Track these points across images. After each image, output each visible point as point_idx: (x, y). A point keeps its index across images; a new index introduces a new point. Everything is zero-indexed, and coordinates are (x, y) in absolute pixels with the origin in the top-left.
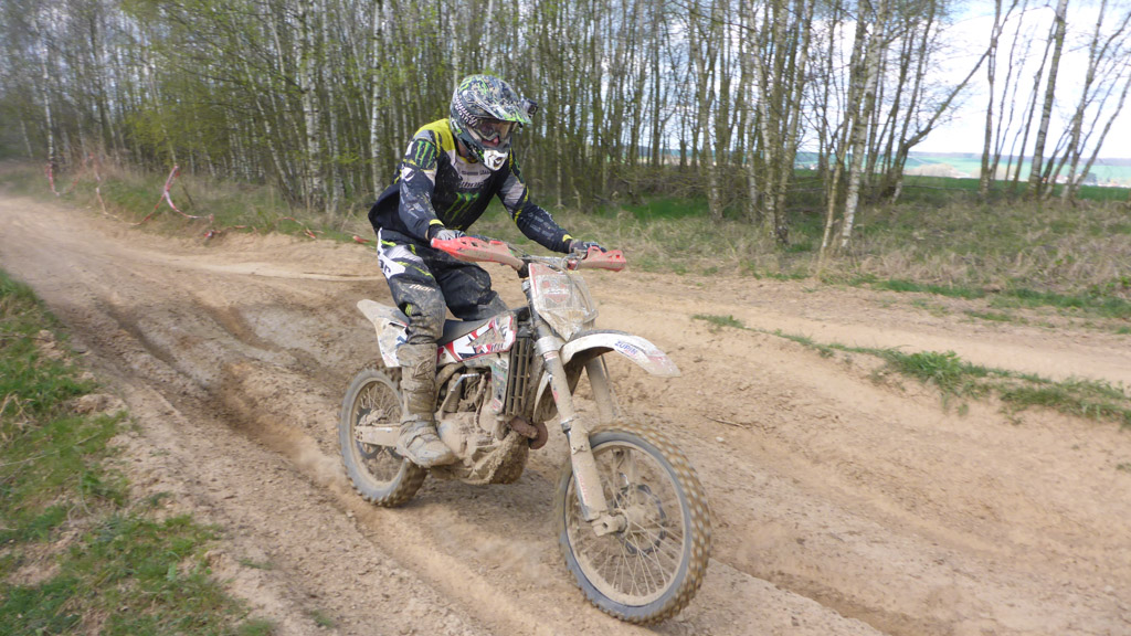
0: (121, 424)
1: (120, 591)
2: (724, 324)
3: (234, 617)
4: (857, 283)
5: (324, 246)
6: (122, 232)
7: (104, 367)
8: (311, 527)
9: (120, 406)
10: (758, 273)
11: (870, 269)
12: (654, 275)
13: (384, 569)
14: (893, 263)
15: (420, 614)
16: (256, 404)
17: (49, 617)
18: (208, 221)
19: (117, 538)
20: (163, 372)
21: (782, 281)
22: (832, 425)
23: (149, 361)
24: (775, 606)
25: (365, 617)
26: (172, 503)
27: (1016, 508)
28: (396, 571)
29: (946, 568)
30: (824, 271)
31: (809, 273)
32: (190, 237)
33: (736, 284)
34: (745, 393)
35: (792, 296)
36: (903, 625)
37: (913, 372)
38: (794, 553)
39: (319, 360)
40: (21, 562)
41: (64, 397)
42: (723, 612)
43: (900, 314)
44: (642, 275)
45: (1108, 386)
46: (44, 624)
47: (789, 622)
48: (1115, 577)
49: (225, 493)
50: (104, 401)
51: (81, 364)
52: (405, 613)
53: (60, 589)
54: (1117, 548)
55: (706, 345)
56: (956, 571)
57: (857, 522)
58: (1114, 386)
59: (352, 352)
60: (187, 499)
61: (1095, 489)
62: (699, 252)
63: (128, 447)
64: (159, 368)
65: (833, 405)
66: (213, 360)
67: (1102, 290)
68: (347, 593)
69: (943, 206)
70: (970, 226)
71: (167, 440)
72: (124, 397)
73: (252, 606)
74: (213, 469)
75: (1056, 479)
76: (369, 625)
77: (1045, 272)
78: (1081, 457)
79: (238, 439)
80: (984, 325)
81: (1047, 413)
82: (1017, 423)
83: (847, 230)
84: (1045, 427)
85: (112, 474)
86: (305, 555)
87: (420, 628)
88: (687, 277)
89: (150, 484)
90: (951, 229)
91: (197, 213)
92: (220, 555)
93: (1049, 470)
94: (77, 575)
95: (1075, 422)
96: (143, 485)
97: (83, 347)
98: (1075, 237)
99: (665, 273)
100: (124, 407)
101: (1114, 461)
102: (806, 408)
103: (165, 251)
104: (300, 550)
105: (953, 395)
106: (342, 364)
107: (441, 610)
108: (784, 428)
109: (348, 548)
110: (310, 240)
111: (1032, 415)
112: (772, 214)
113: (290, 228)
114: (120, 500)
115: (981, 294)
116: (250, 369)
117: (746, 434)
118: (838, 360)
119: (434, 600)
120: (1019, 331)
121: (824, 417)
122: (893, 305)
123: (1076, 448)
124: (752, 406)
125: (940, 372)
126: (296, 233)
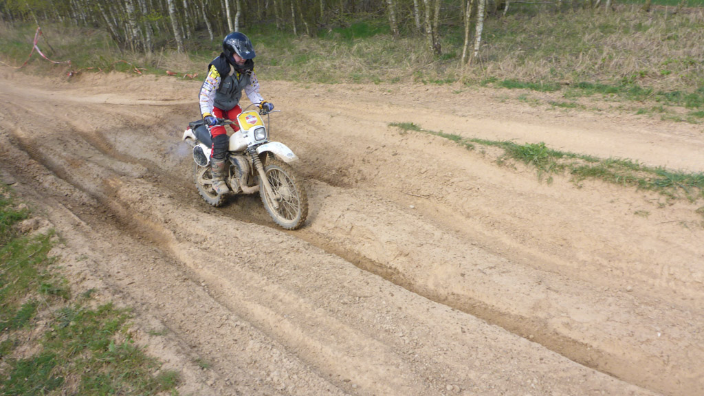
0: (52, 239)
1: (82, 359)
2: (408, 129)
3: (153, 369)
4: (484, 84)
5: (148, 79)
6: (10, 74)
7: (30, 194)
8: (183, 298)
9: (48, 225)
10: (425, 80)
11: (492, 73)
12: (361, 86)
13: (231, 322)
14: (506, 67)
15: (256, 350)
16: (129, 207)
17: (45, 380)
18: (68, 65)
19: (72, 324)
20: (65, 188)
21: (440, 85)
22: (476, 194)
23: (54, 181)
24: (452, 322)
25: (226, 356)
26: (99, 295)
27: (580, 239)
28: (238, 323)
29: (542, 287)
30: (464, 77)
31: (456, 78)
32: (57, 76)
33: (412, 88)
34: (424, 176)
35: (447, 97)
36: (521, 322)
37: (521, 158)
38: (459, 282)
39: (161, 166)
40: (17, 344)
41: (12, 223)
42: (424, 328)
43: (512, 106)
44: (354, 86)
45: (631, 162)
46: (43, 385)
47: (459, 331)
48: (632, 279)
49: (127, 281)
50: (37, 222)
51: (14, 195)
52: (248, 350)
53: (46, 361)
54: (634, 261)
55: (399, 143)
56: (549, 288)
57: (493, 259)
58: (634, 162)
59: (181, 161)
60: (106, 291)
61: (622, 226)
62: (387, 63)
63: (61, 256)
64: (61, 185)
65: (476, 180)
66: (95, 176)
67: (629, 79)
68: (213, 341)
69: (534, 16)
70: (552, 31)
71: (83, 246)
72: (48, 216)
73: (162, 361)
74: (116, 264)
75: (601, 221)
76: (229, 361)
77: (596, 66)
78: (615, 207)
79: (126, 238)
80: (561, 111)
81: (596, 181)
82: (580, 187)
83: (477, 46)
84: (595, 189)
85: (56, 277)
86: (183, 318)
87: (258, 359)
88: (382, 86)
89: (81, 282)
90: (540, 33)
91: (59, 58)
92: (136, 331)
93: (597, 216)
94: (54, 351)
95: (612, 186)
96: (77, 283)
97: (12, 179)
98: (614, 37)
99: (368, 83)
100: (51, 225)
101: (634, 210)
102: (460, 184)
103: (43, 88)
104: (179, 316)
105: (543, 171)
106: (175, 169)
107: (268, 346)
108: (449, 197)
109: (207, 310)
110: (138, 76)
111: (588, 183)
112: (430, 35)
113: (124, 68)
114: (65, 295)
115: (558, 87)
116: (121, 183)
117: (427, 202)
118: (477, 152)
119: (263, 340)
120: (581, 115)
121: (470, 189)
122: (507, 100)
123: (612, 202)
124: (428, 184)
125: (536, 158)
126: (128, 71)
